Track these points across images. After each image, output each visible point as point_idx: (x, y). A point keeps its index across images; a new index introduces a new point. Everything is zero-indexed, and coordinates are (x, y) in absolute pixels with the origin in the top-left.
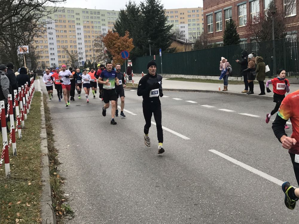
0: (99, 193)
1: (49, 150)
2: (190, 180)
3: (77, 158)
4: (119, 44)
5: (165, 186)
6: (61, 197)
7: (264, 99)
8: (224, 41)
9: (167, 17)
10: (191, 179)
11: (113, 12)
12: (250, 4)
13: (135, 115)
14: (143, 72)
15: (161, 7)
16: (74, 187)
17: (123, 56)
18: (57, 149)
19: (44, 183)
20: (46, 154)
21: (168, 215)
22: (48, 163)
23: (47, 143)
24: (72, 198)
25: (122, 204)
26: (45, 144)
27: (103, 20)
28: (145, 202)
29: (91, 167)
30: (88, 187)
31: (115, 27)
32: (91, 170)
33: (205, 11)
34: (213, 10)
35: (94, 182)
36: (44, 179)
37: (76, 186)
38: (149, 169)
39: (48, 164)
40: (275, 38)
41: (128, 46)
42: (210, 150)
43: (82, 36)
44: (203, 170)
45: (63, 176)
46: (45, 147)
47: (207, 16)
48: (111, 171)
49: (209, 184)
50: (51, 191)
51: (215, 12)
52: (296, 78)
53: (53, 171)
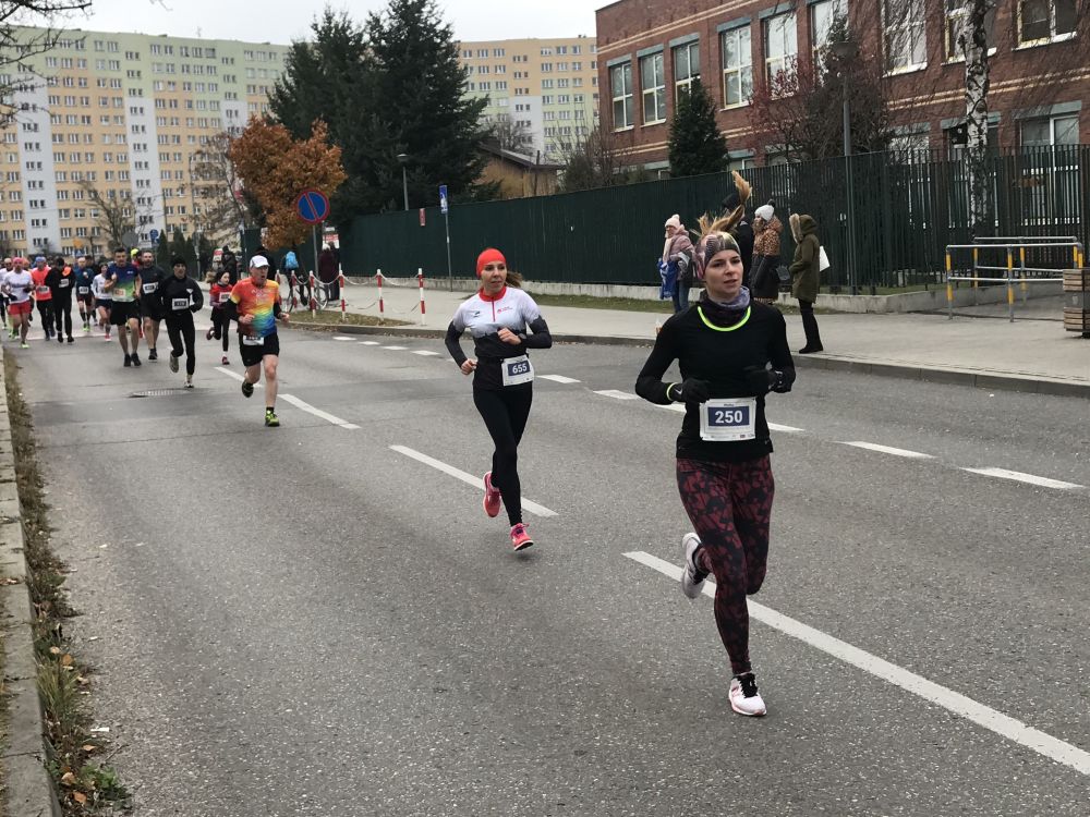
0: (222, 720)
1: (31, 565)
2: (557, 663)
3: (138, 593)
4: (289, 166)
5: (467, 688)
6: (81, 739)
7: (817, 368)
8: (671, 159)
9: (466, 68)
10: (564, 661)
11: (267, 50)
12: (762, 27)
13: (355, 430)
14: (379, 271)
15: (445, 34)
16: (130, 701)
17: (305, 212)
18: (62, 559)
19: (15, 688)
20: (21, 578)
21: (480, 795)
22: (28, 612)
23: (21, 536)
24: (121, 741)
25: (309, 760)
26: (14, 540)
27: (227, 78)
28: (396, 749)
29: (192, 623)
30: (183, 698)
31: (273, 104)
32: (191, 635)
33: (605, 50)
34: (631, 46)
35: (203, 681)
36: (12, 672)
37: (136, 697)
38: (408, 625)
39: (28, 617)
40: (854, 148)
41: (326, 173)
42: (628, 555)
43: (150, 137)
44: (603, 628)
45: (87, 661)
46: (16, 550)
47: (610, 67)
48: (267, 637)
49: (628, 675)
50: (44, 718)
51: (640, 54)
52: (927, 294)
53: (48, 642)
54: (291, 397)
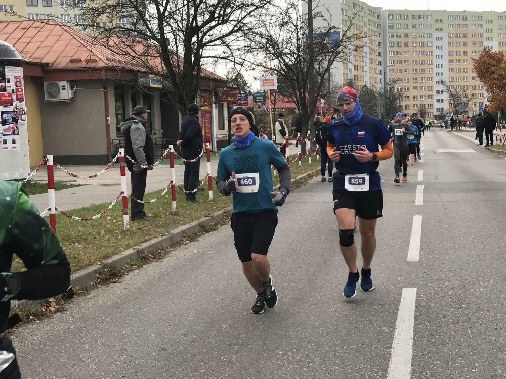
54: (423, 186)
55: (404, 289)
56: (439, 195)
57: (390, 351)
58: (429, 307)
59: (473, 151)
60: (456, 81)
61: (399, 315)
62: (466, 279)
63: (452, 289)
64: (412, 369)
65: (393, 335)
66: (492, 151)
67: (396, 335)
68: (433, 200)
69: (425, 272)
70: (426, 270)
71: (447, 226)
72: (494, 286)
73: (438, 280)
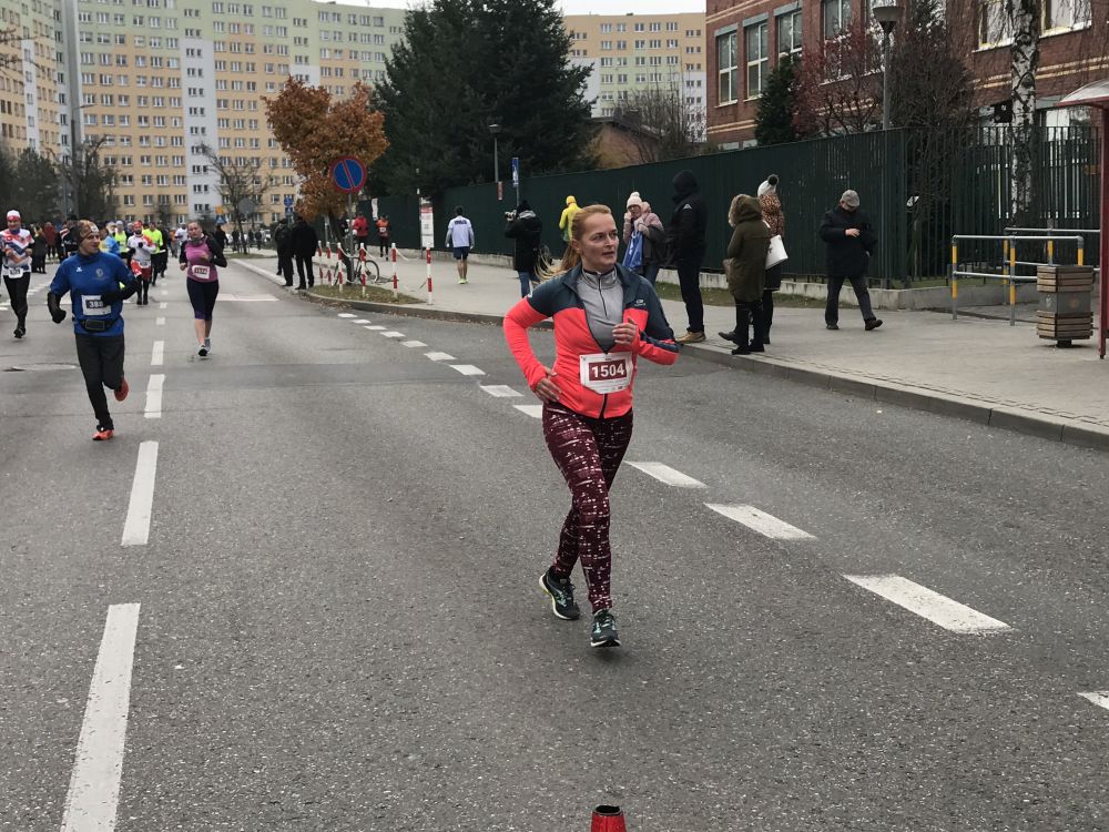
17: (341, 178)
33: (714, 19)
34: (738, 15)
41: (364, 141)
47: (718, 37)
51: (746, 23)
52: (945, 290)
54: (161, 378)
55: (111, 607)
56: (197, 396)
57: (75, 750)
58: (167, 643)
59: (273, 299)
60: (233, 147)
61: (98, 668)
62: (249, 576)
63: (218, 598)
64: (122, 785)
65: (83, 714)
66: (312, 299)
67: (89, 713)
68: (183, 407)
69: (161, 567)
70: (162, 563)
71: (212, 462)
72: (308, 584)
73: (188, 582)
